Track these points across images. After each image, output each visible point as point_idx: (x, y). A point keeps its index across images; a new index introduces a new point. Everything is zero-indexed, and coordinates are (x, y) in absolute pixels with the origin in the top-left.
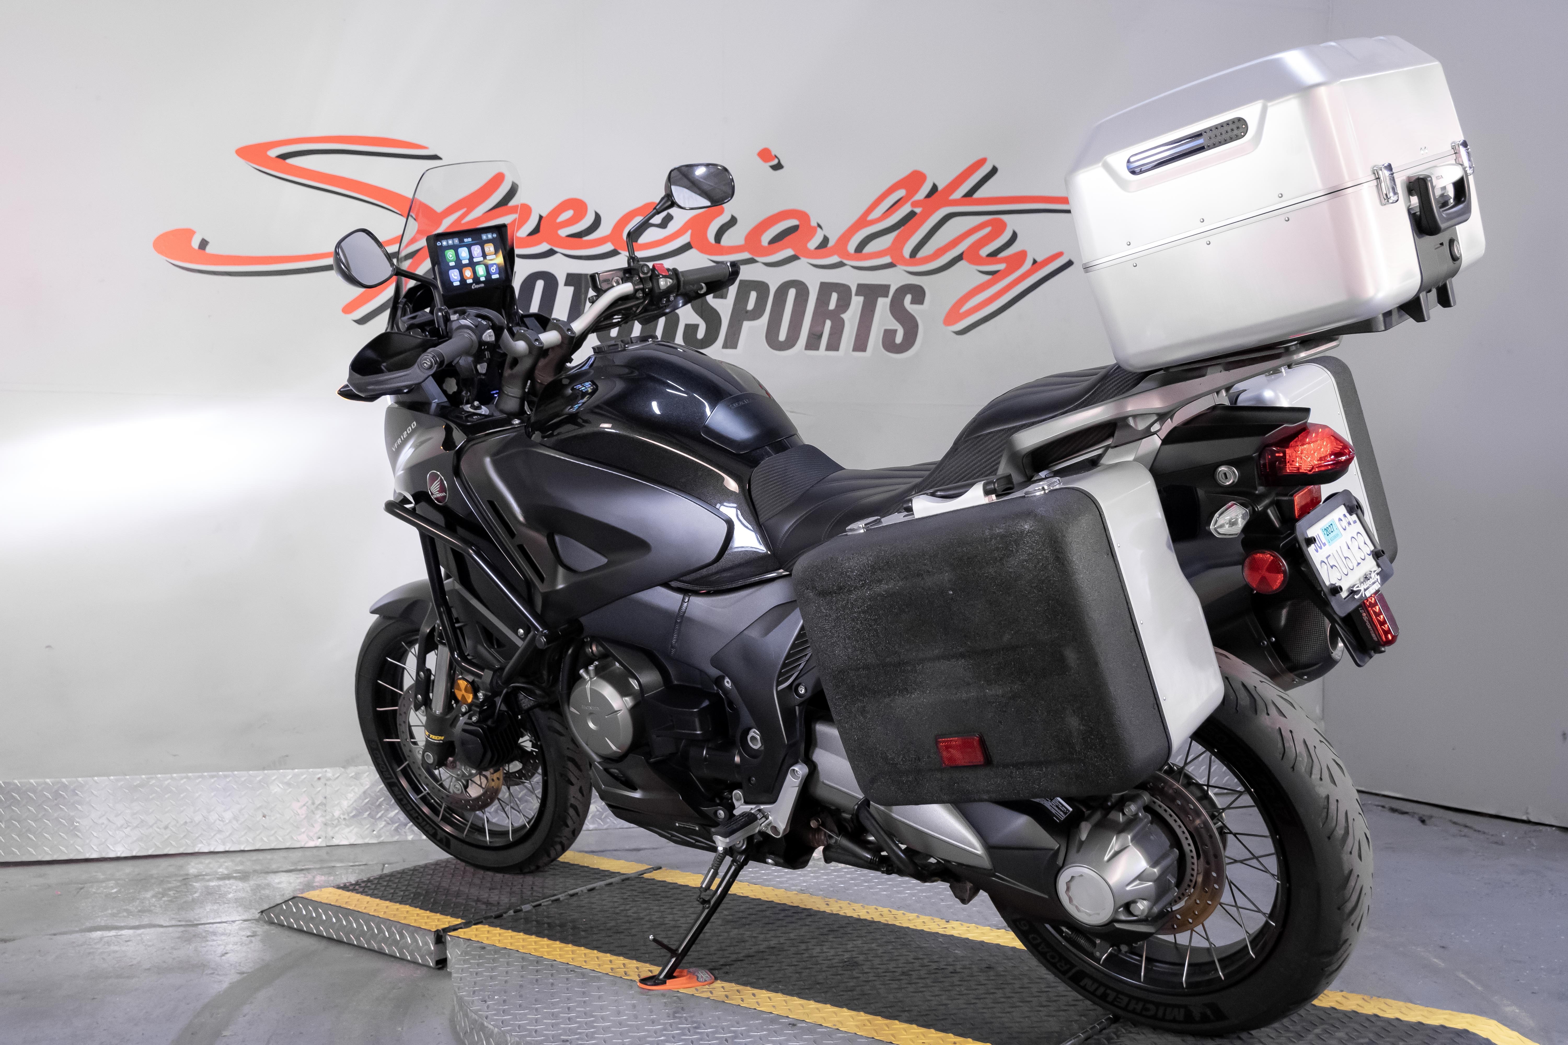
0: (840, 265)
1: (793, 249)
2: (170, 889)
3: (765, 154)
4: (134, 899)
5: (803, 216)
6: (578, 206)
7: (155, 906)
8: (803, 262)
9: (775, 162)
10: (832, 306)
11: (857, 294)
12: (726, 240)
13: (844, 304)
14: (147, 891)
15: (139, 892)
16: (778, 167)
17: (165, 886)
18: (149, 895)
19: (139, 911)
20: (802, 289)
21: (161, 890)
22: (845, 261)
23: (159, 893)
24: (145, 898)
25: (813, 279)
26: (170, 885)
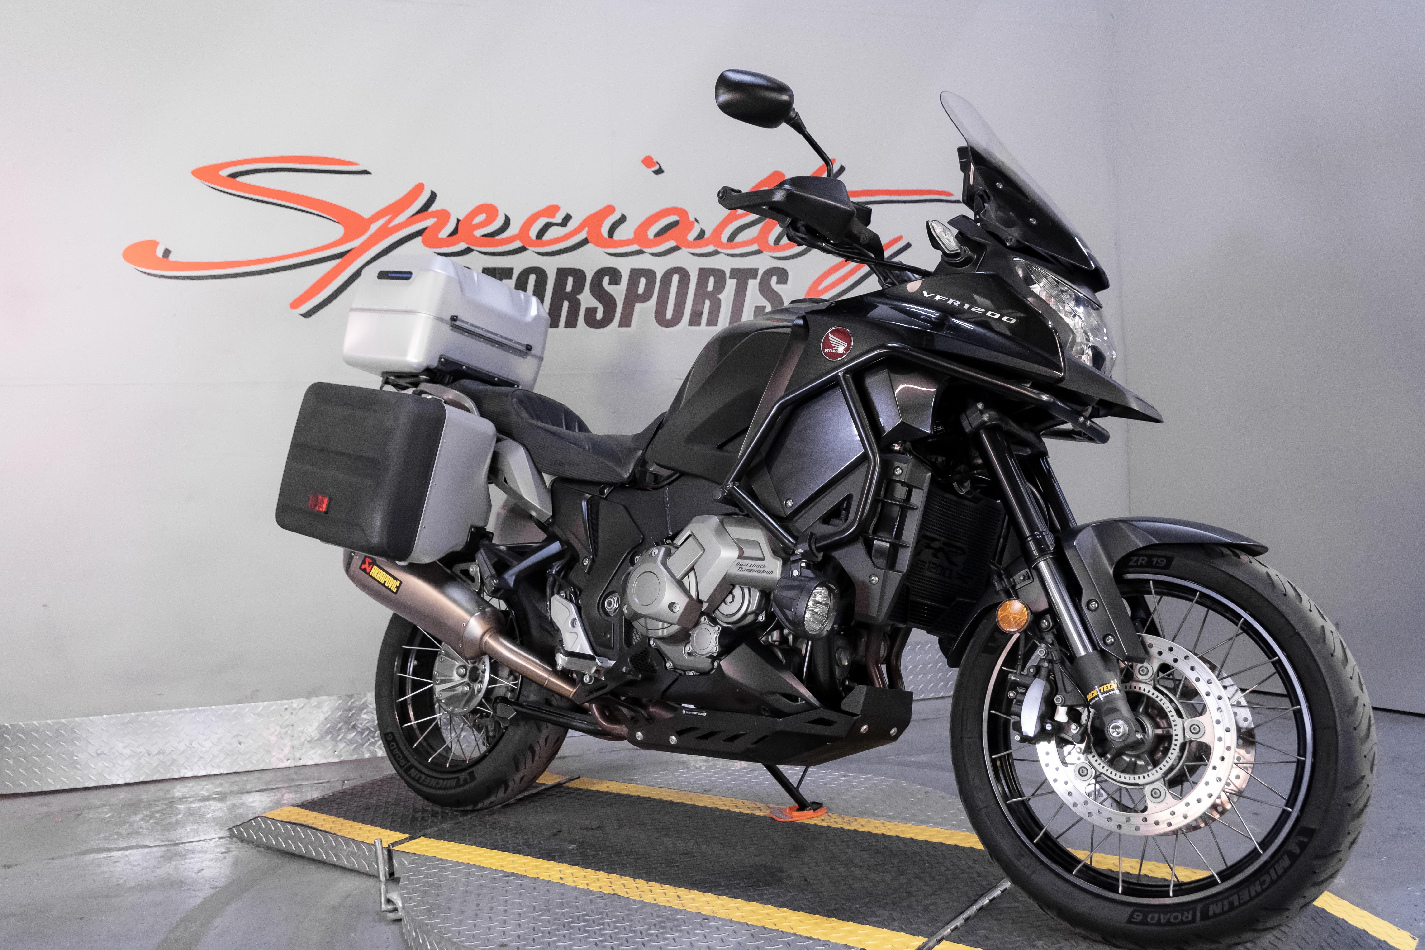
0: (716, 253)
1: (675, 241)
2: (157, 812)
3: (648, 162)
4: (124, 823)
5: (682, 212)
6: (490, 210)
7: (142, 828)
8: (684, 252)
9: (657, 167)
10: (710, 288)
11: (731, 277)
12: (618, 235)
13: (720, 286)
14: (136, 814)
15: (129, 816)
16: (659, 171)
17: (152, 810)
18: (138, 818)
19: (129, 834)
20: (683, 274)
21: (149, 813)
22: (720, 250)
23: (147, 816)
24: (135, 822)
25: (693, 266)
26: (157, 808)
